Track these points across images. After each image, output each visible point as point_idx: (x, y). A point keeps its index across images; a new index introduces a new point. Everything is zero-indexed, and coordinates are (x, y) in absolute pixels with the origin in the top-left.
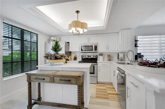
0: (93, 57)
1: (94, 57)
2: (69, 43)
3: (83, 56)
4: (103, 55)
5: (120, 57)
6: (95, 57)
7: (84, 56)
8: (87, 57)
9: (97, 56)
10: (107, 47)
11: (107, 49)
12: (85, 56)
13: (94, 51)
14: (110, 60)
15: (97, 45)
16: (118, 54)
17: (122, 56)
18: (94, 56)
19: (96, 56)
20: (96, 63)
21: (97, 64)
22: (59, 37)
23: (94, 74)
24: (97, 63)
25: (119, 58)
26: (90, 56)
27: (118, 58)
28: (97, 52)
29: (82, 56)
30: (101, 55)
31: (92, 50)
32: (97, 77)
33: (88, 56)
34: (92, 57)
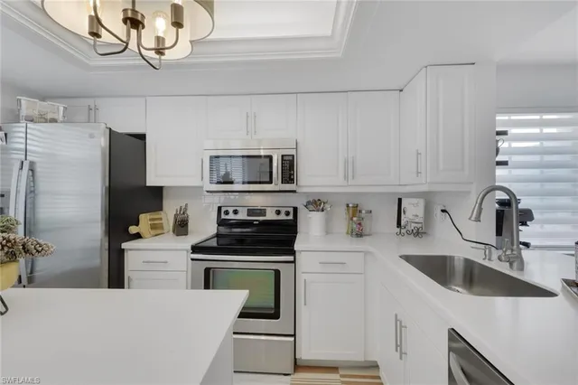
0: (274, 217)
1: (282, 217)
2: (142, 137)
3: (223, 209)
4: (327, 206)
5: (411, 217)
6: (288, 213)
7: (231, 210)
8: (242, 216)
9: (295, 209)
10: (346, 162)
11: (346, 177)
12: (236, 212)
13: (277, 185)
14: (360, 235)
15: (293, 152)
16: (400, 200)
17: (420, 212)
18: (278, 213)
19: (291, 210)
20: (291, 258)
21: (294, 262)
22: (90, 102)
23: (278, 318)
24: (293, 253)
25: (403, 223)
26: (262, 212)
27: (399, 224)
28: (294, 192)
29: (220, 208)
30: (316, 204)
31: (271, 182)
32: (294, 335)
33: (251, 212)
34: (270, 215)
